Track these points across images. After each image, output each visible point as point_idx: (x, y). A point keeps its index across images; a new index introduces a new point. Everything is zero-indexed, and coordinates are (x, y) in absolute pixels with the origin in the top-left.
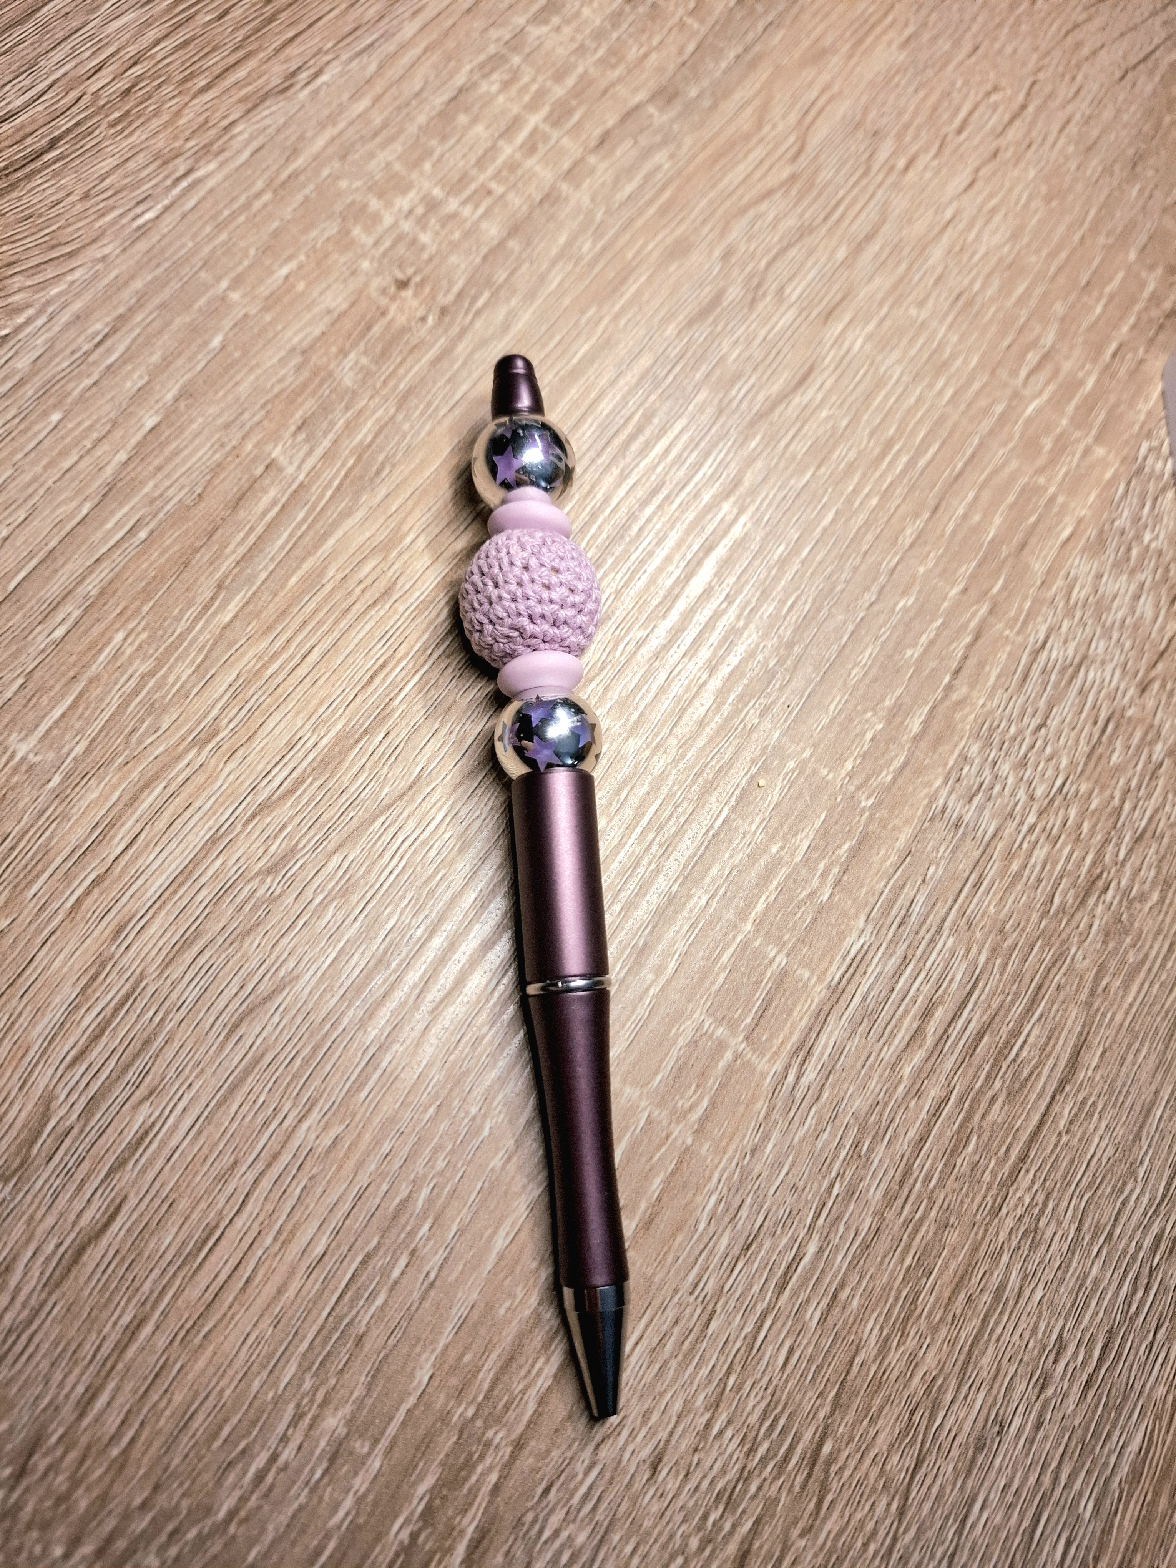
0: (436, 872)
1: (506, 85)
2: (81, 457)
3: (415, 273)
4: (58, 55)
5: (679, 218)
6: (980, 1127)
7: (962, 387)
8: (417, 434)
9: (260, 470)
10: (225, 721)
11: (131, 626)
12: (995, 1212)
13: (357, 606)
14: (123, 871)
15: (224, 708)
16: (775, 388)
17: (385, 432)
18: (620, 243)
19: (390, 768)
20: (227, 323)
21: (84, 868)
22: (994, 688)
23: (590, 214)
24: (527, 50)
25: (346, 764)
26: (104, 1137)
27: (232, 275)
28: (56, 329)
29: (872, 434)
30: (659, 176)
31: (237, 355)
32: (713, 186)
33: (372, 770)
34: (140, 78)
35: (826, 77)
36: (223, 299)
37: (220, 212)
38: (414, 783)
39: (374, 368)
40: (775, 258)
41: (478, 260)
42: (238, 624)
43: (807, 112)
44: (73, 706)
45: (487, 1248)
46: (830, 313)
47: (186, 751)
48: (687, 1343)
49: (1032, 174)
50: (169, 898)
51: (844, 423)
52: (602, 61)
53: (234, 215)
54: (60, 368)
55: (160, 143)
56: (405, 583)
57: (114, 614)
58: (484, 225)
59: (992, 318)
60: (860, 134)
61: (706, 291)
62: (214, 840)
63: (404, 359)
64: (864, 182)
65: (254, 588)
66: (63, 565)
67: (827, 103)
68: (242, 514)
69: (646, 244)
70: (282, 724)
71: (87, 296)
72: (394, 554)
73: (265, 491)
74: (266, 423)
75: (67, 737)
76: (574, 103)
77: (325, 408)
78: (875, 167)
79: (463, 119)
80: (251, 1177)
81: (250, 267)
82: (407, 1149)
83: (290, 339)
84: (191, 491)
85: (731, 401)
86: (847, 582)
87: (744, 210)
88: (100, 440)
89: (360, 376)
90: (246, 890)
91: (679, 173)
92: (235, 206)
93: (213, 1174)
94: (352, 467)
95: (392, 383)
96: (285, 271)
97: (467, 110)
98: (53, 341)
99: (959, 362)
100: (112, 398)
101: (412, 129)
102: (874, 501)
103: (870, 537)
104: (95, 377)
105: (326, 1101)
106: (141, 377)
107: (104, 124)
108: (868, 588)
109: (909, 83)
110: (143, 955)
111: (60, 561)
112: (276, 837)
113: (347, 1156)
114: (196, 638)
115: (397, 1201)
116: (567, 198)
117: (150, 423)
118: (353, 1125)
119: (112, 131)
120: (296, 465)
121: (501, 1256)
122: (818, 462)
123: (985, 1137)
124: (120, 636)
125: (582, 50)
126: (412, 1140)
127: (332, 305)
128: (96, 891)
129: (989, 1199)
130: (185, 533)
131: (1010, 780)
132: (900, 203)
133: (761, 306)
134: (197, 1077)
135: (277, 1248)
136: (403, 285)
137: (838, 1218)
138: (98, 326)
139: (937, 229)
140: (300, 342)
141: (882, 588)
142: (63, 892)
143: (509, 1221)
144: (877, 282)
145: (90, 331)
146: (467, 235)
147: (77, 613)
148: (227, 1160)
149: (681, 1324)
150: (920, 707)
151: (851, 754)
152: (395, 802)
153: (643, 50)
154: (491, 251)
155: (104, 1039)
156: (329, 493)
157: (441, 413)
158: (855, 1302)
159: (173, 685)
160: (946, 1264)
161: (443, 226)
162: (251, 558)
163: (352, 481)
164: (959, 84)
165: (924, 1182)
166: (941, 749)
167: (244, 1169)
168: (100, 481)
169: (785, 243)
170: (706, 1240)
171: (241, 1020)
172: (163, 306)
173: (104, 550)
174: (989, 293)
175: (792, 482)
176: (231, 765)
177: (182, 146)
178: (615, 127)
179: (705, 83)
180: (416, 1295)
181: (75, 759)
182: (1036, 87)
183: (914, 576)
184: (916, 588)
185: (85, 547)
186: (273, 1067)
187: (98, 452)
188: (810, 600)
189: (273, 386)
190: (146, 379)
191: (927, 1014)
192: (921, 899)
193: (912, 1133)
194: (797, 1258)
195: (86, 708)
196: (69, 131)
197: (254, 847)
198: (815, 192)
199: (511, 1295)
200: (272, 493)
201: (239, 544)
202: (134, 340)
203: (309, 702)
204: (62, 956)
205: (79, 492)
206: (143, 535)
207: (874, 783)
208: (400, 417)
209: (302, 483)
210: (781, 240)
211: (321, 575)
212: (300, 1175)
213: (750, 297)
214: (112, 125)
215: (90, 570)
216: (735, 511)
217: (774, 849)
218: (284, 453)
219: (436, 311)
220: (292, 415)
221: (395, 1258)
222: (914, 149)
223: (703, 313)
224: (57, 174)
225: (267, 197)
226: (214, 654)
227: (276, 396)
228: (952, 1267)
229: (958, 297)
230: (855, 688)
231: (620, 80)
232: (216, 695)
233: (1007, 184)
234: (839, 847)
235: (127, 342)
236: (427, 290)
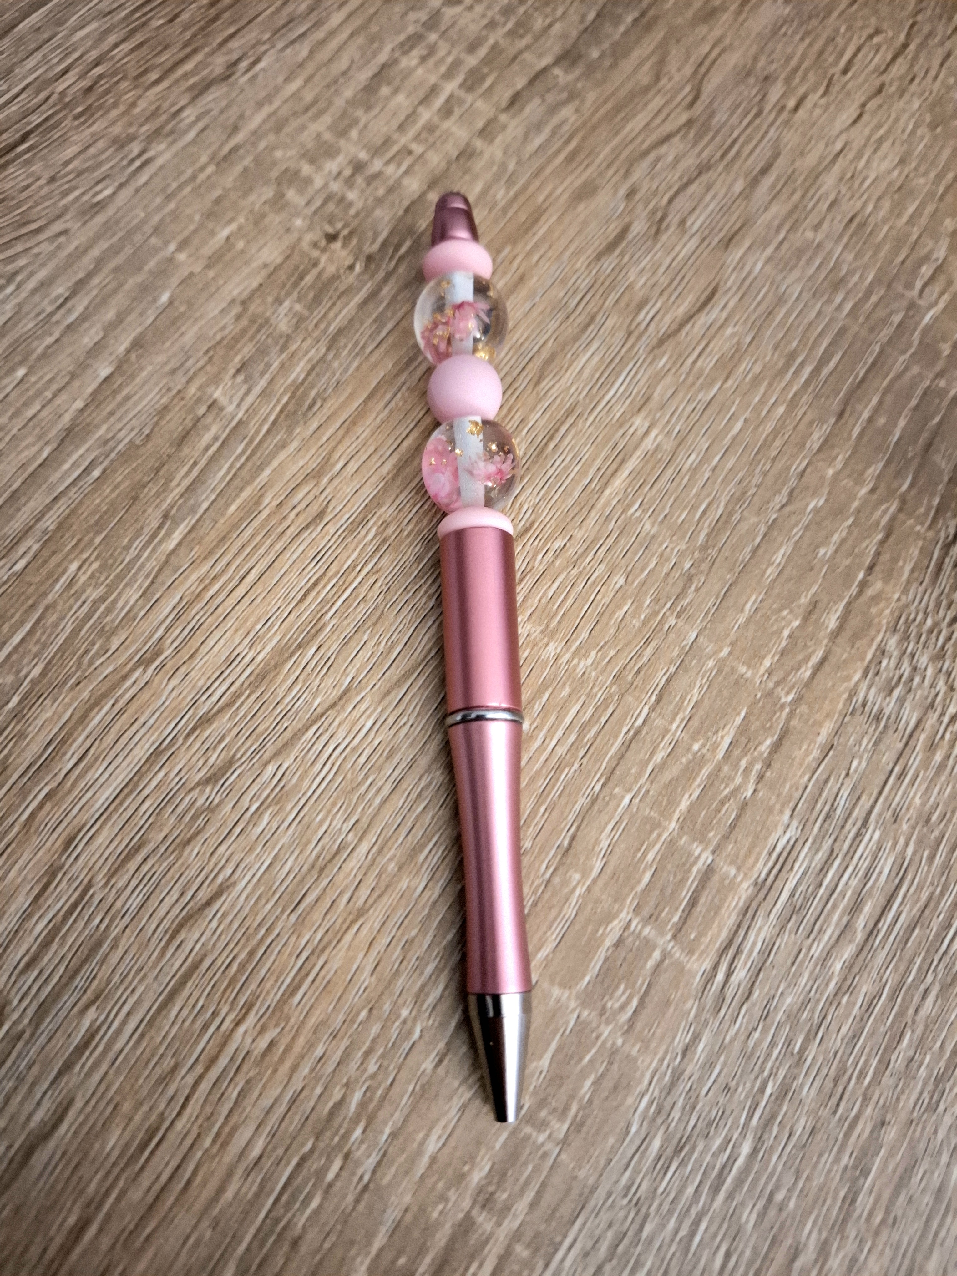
0: (366, 777)
1: (424, 59)
2: (43, 407)
3: (344, 227)
4: (31, 63)
5: (585, 163)
6: (914, 1022)
7: (860, 300)
8: (346, 370)
9: (202, 410)
10: (169, 641)
11: (85, 556)
12: (932, 1108)
13: (291, 529)
14: (73, 785)
15: (168, 629)
16: (681, 310)
17: (317, 369)
18: (532, 189)
19: (322, 679)
20: (174, 281)
21: (38, 782)
22: (909, 581)
23: (503, 166)
24: (443, 28)
25: (281, 677)
26: (53, 1042)
27: (180, 238)
28: (24, 295)
29: (776, 347)
30: (565, 128)
31: (182, 309)
32: (616, 134)
33: (305, 682)
34: (101, 76)
35: (717, 33)
36: (170, 260)
37: (169, 185)
38: (345, 693)
39: (306, 313)
40: (677, 193)
41: (401, 212)
42: (183, 549)
43: (701, 64)
44: (31, 633)
45: (419, 1152)
46: (730, 240)
47: (133, 670)
48: (621, 1248)
49: (916, 104)
50: (115, 810)
51: (748, 339)
52: (511, 33)
53: (181, 187)
54: (26, 329)
55: (117, 130)
56: (335, 506)
57: (69, 547)
58: (406, 181)
59: (886, 235)
60: (752, 80)
61: (613, 226)
62: (157, 753)
63: (334, 304)
64: (757, 122)
65: (197, 517)
66: (25, 504)
67: (720, 55)
68: (186, 450)
69: (555, 188)
70: (222, 641)
71: (51, 266)
72: (325, 480)
73: (207, 428)
74: (208, 367)
75: (25, 661)
76: (486, 70)
77: (262, 351)
78: (768, 107)
79: (385, 90)
80: (190, 1080)
81: (195, 231)
82: (339, 1053)
83: (231, 292)
84: (140, 432)
85: (639, 324)
86: (758, 486)
87: (646, 153)
88: (59, 391)
89: (294, 321)
90: (187, 800)
91: (584, 124)
92: (182, 179)
93: (155, 1077)
94: (287, 403)
95: (322, 326)
96: (226, 232)
97: (389, 83)
98: (20, 306)
99: (856, 278)
100: (71, 354)
101: (339, 103)
102: (781, 410)
103: (778, 443)
104: (56, 335)
105: (262, 1005)
106: (97, 333)
107: (70, 117)
108: (779, 491)
109: (795, 32)
110: (90, 865)
111: (23, 500)
112: (215, 748)
113: (282, 1060)
114: (143, 565)
115: (331, 1104)
116: (481, 153)
117: (104, 372)
118: (288, 1028)
119: (76, 123)
120: (235, 404)
121: (433, 1160)
122: (724, 375)
123: (919, 1030)
124: (74, 566)
125: (492, 25)
126: (345, 1043)
127: (269, 260)
128: (48, 806)
129: (926, 1095)
130: (135, 470)
131: (929, 672)
132: (791, 138)
133: (664, 238)
134: (140, 982)
135: (215, 1150)
136: (332, 238)
137: (773, 1117)
138: (60, 290)
139: (828, 160)
140: (240, 293)
141: (792, 491)
142: (19, 806)
143: (442, 1123)
144: (774, 209)
145: (53, 295)
146: (390, 191)
147: (36, 547)
148: (168, 1063)
149: (615, 1228)
150: (836, 603)
151: (769, 652)
152: (327, 710)
153: (548, 21)
154: (413, 203)
155: (54, 946)
156: (266, 428)
157: (368, 350)
158: (792, 1204)
159: (122, 609)
160: (886, 1162)
161: (369, 184)
162: (194, 489)
163: (287, 416)
164: (842, 30)
165: (859, 1078)
166: (858, 644)
167: (184, 1071)
168: (59, 426)
169: (685, 180)
170: (638, 1142)
171: (180, 926)
172: (117, 269)
173: (62, 488)
174: (881, 214)
175: (700, 396)
176: (174, 682)
177: (137, 131)
178: (524, 88)
179: (606, 45)
180: (350, 1198)
181: (32, 681)
182: (916, 28)
183: (823, 478)
184: (826, 490)
185: (44, 487)
186: (210, 973)
187: (58, 401)
188: (722, 505)
189: (215, 334)
190: (101, 334)
191: (855, 907)
192: (845, 792)
193: (844, 1030)
194: (731, 1160)
195: (43, 634)
196: (39, 125)
197: (195, 759)
198: (711, 134)
199: (443, 1198)
200: (214, 430)
201: (183, 478)
202: (91, 302)
203: (246, 620)
204: (17, 867)
205: (40, 437)
206: (96, 473)
207: (792, 679)
208: (330, 356)
209: (240, 422)
210: (681, 178)
211: (258, 502)
212: (237, 1079)
213: (654, 229)
214: (76, 118)
215: (48, 507)
216: (647, 425)
217: (696, 747)
218: (224, 394)
219: (363, 259)
220: (232, 360)
221: (329, 1162)
222: (802, 90)
223: (611, 247)
224: (28, 162)
225: (211, 169)
226: (160, 579)
227: (219, 343)
228: (891, 1167)
229: (851, 220)
230: (771, 587)
231: (527, 47)
232: (161, 617)
233: (893, 116)
234: (760, 743)
235: (85, 302)
236: (354, 242)
